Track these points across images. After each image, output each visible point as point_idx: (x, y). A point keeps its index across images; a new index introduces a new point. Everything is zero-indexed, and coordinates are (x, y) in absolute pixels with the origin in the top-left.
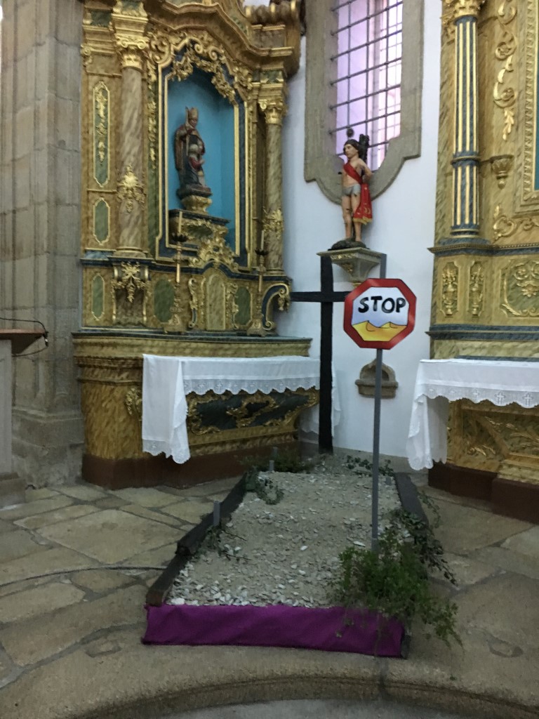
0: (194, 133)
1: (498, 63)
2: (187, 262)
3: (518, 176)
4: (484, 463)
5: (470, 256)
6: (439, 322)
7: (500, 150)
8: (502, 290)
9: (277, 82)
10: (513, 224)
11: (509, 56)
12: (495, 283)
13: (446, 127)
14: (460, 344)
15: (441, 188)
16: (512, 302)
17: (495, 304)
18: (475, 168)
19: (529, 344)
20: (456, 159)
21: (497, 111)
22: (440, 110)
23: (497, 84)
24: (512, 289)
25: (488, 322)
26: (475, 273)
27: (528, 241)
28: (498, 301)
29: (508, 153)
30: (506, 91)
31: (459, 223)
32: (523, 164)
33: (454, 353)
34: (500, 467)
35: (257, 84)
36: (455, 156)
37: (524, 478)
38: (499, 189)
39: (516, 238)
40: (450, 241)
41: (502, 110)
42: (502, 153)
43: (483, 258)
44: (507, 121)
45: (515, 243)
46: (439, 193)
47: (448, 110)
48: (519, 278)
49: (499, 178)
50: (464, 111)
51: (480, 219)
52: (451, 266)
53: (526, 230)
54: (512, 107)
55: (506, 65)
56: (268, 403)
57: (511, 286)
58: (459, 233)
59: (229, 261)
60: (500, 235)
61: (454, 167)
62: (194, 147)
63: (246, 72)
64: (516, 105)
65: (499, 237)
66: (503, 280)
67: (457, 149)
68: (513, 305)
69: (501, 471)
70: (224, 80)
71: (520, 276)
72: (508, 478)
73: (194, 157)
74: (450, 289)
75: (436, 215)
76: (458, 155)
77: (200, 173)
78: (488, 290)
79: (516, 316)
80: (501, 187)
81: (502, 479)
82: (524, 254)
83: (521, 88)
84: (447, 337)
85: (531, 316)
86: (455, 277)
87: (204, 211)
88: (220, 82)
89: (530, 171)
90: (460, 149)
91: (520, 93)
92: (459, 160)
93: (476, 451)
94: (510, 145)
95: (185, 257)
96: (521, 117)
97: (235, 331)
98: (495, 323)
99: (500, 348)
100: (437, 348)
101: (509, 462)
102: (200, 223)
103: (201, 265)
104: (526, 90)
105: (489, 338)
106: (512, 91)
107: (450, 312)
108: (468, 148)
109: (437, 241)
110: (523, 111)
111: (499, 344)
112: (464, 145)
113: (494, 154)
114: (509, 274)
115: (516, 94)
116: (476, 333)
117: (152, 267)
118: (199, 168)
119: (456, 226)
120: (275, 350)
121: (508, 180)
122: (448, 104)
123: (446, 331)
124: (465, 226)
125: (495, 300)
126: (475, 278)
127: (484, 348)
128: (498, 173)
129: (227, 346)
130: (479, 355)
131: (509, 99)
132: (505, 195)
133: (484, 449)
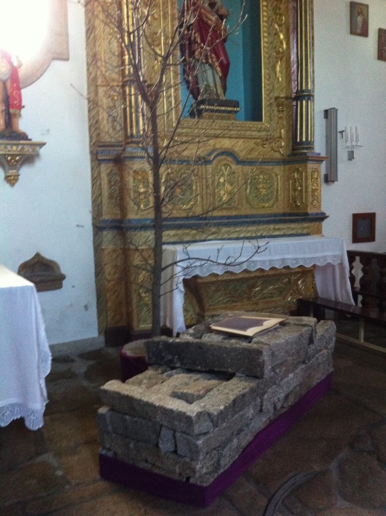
22: (87, 25)
32: (173, 96)
42: (153, 82)
54: (159, 48)
64: (162, 47)
91: (166, 40)
131: (157, 40)
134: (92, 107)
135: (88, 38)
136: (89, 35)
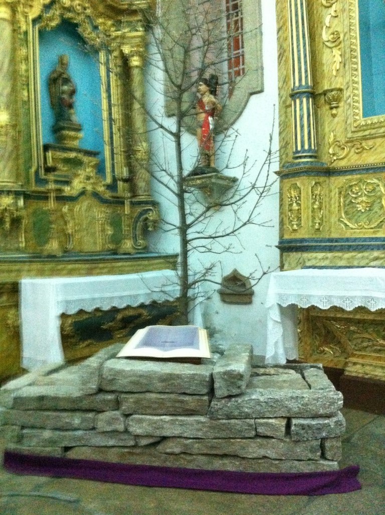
0: (65, 76)
1: (325, 10)
2: (59, 190)
3: (348, 107)
4: (332, 360)
5: (311, 178)
6: (286, 237)
7: (331, 84)
8: (339, 206)
9: (137, 31)
10: (345, 148)
11: (334, 3)
12: (333, 200)
13: (283, 66)
14: (306, 255)
15: (283, 118)
16: (348, 217)
17: (334, 219)
18: (311, 100)
19: (366, 254)
20: (294, 92)
21: (327, 51)
22: (278, 51)
23: (324, 27)
24: (348, 205)
25: (329, 235)
26: (316, 192)
27: (359, 162)
28: (336, 217)
29: (338, 86)
30: (333, 34)
31: (299, 148)
32: (352, 96)
33: (301, 263)
34: (346, 364)
35: (119, 33)
36: (293, 90)
37: (367, 374)
38: (332, 118)
39: (349, 160)
40: (292, 165)
41: (330, 50)
42: (333, 87)
43: (322, 179)
44: (335, 59)
45: (349, 164)
46: (281, 123)
47: (285, 51)
48: (354, 196)
49: (331, 108)
50: (299, 51)
51: (318, 144)
52: (295, 187)
53: (357, 153)
54: (339, 47)
55: (332, 11)
56: (140, 315)
57: (347, 202)
58: (300, 157)
59: (101, 189)
60: (335, 158)
61: (292, 99)
62: (65, 88)
63: (110, 23)
64: (342, 45)
65: (334, 160)
66: (340, 197)
67: (294, 83)
68: (349, 219)
69: (347, 369)
70: (89, 29)
71: (353, 193)
72: (354, 374)
73: (65, 96)
74: (295, 207)
75: (280, 142)
76: (296, 89)
77: (72, 111)
78: (328, 206)
79: (352, 229)
80: (334, 116)
81: (347, 375)
82: (357, 174)
83: (345, 30)
84: (294, 250)
85: (365, 229)
86: (299, 196)
87: (76, 144)
88: (86, 31)
89: (357, 102)
90: (297, 84)
91: (345, 36)
92: (297, 93)
93: (324, 350)
94: (340, 80)
95: (58, 186)
96: (347, 56)
97: (109, 251)
98: (334, 235)
99: (341, 258)
100: (286, 260)
101: (354, 360)
102: (73, 155)
103: (75, 193)
104: (350, 32)
105: (331, 249)
106: (338, 33)
107: (295, 227)
108: (303, 83)
109: (281, 165)
110: (348, 51)
111: (340, 254)
112: (300, 80)
113: (326, 88)
114: (344, 192)
115: (342, 36)
116: (320, 246)
117: (27, 196)
118: (71, 106)
119: (297, 152)
120: (146, 266)
121: (340, 110)
122: (285, 46)
123: (293, 244)
124: (304, 151)
125: (334, 216)
126: (316, 197)
127: (327, 258)
128: (330, 104)
129: (101, 265)
130: (323, 265)
131: (336, 40)
132: (338, 123)
133: (331, 348)
134: (282, 130)
135: (279, 63)
136: (280, 59)
